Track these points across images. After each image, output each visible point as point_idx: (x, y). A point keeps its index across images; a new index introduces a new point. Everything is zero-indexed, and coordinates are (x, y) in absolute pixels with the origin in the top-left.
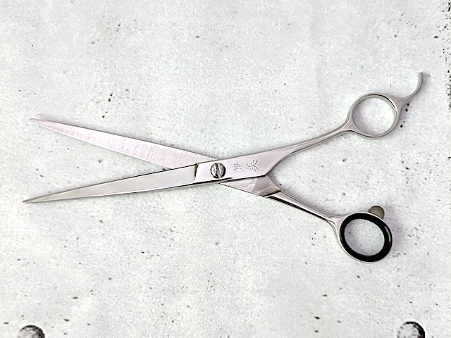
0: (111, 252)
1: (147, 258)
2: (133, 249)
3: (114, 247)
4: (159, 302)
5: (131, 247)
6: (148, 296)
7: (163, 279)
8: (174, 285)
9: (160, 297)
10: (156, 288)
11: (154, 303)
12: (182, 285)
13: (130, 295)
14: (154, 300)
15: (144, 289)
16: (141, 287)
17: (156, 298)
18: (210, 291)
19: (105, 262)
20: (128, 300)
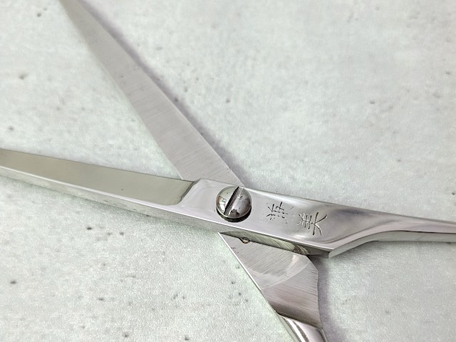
0: (22, 229)
1: (98, 239)
2: (69, 222)
3: (29, 218)
4: (119, 329)
5: (66, 219)
6: (94, 317)
7: (129, 280)
8: (156, 292)
9: (122, 319)
10: (113, 299)
11: (107, 331)
12: (172, 293)
13: (55, 315)
14: (108, 325)
15: (86, 300)
16: (80, 297)
17: (113, 320)
18: (237, 304)
19: (8, 248)
20: (49, 327)
